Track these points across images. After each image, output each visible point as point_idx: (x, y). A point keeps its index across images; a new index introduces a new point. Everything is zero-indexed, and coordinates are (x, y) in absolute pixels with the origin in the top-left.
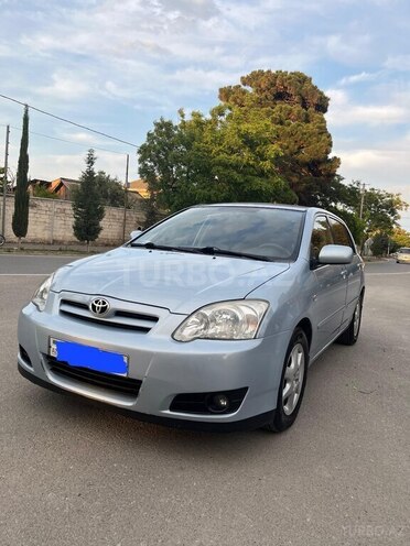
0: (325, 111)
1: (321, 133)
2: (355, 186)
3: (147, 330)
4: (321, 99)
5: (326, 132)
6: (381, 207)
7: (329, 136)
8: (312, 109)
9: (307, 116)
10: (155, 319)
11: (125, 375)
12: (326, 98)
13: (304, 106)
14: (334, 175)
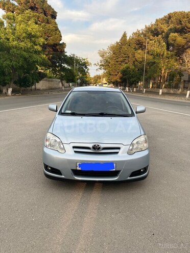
0: (55, 18)
1: (56, 30)
2: (72, 56)
3: (117, 153)
4: (53, 12)
5: (58, 30)
6: (81, 65)
7: (60, 32)
8: (49, 17)
9: (48, 20)
10: (119, 148)
11: (114, 170)
12: (55, 12)
13: (45, 14)
14: (64, 51)
